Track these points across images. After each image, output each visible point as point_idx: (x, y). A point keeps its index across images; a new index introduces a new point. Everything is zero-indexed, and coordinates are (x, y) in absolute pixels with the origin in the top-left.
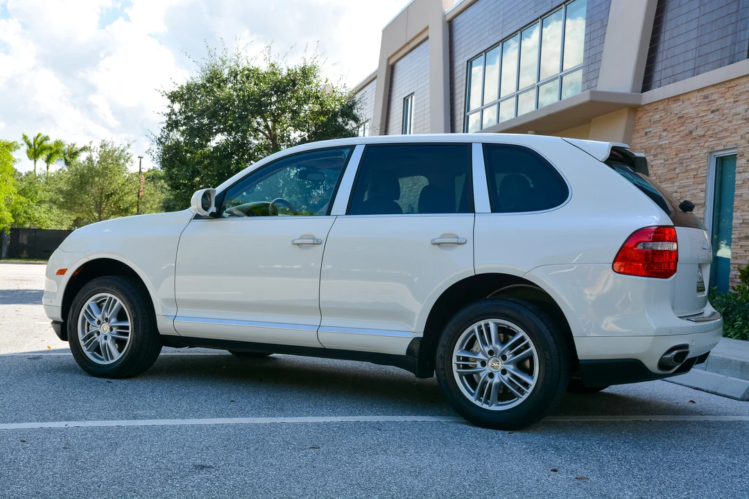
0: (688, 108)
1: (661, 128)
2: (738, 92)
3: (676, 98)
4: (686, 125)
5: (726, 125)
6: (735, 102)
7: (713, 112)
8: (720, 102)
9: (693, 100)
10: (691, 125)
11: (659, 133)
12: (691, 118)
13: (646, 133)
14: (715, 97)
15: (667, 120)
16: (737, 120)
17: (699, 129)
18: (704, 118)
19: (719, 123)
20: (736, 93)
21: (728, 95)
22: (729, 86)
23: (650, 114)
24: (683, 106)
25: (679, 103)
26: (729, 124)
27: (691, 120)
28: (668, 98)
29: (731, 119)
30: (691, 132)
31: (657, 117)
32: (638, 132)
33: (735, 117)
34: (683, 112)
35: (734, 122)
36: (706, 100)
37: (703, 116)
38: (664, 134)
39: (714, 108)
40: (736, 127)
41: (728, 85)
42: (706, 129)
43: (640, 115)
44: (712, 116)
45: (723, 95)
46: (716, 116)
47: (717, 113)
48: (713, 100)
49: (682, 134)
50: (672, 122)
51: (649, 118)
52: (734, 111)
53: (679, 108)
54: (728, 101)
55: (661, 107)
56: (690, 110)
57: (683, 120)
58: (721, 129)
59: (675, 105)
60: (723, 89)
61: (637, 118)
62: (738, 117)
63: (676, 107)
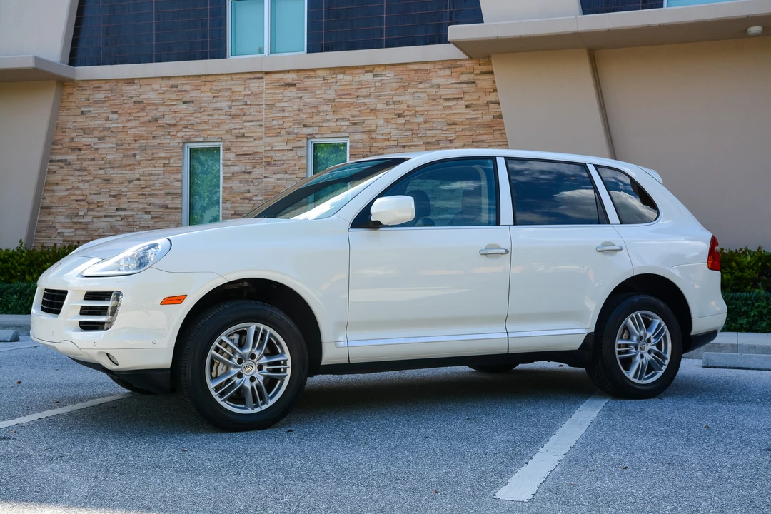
0: (149, 94)
1: (109, 110)
2: (218, 88)
3: (130, 81)
4: (147, 111)
5: (206, 118)
6: (214, 97)
7: (184, 102)
8: (194, 95)
9: (156, 86)
10: (155, 112)
11: (105, 115)
12: (156, 104)
13: (83, 113)
14: (187, 88)
15: (117, 102)
16: (219, 115)
17: (166, 117)
18: (174, 107)
19: (195, 115)
20: (215, 88)
21: (203, 88)
22: (206, 80)
23: (88, 92)
24: (141, 90)
25: (135, 87)
26: (210, 118)
27: (154, 107)
28: (116, 79)
29: (211, 113)
30: (156, 120)
31: (100, 96)
32: (69, 109)
33: (216, 111)
34: (141, 97)
35: (216, 117)
36: (175, 89)
37: (171, 105)
38: (115, 116)
39: (186, 99)
40: (219, 121)
41: (204, 79)
42: (178, 119)
43: (69, 90)
44: (185, 106)
45: (197, 88)
46: (191, 108)
47: (192, 104)
48: (185, 91)
49: (143, 120)
50: (127, 106)
51: (87, 96)
52: (215, 106)
53: (134, 92)
54: (205, 94)
55: (107, 87)
56: (152, 96)
57: (142, 105)
58: (199, 121)
59: (128, 88)
60: (197, 82)
61: (65, 94)
62: (220, 112)
63: (131, 90)
